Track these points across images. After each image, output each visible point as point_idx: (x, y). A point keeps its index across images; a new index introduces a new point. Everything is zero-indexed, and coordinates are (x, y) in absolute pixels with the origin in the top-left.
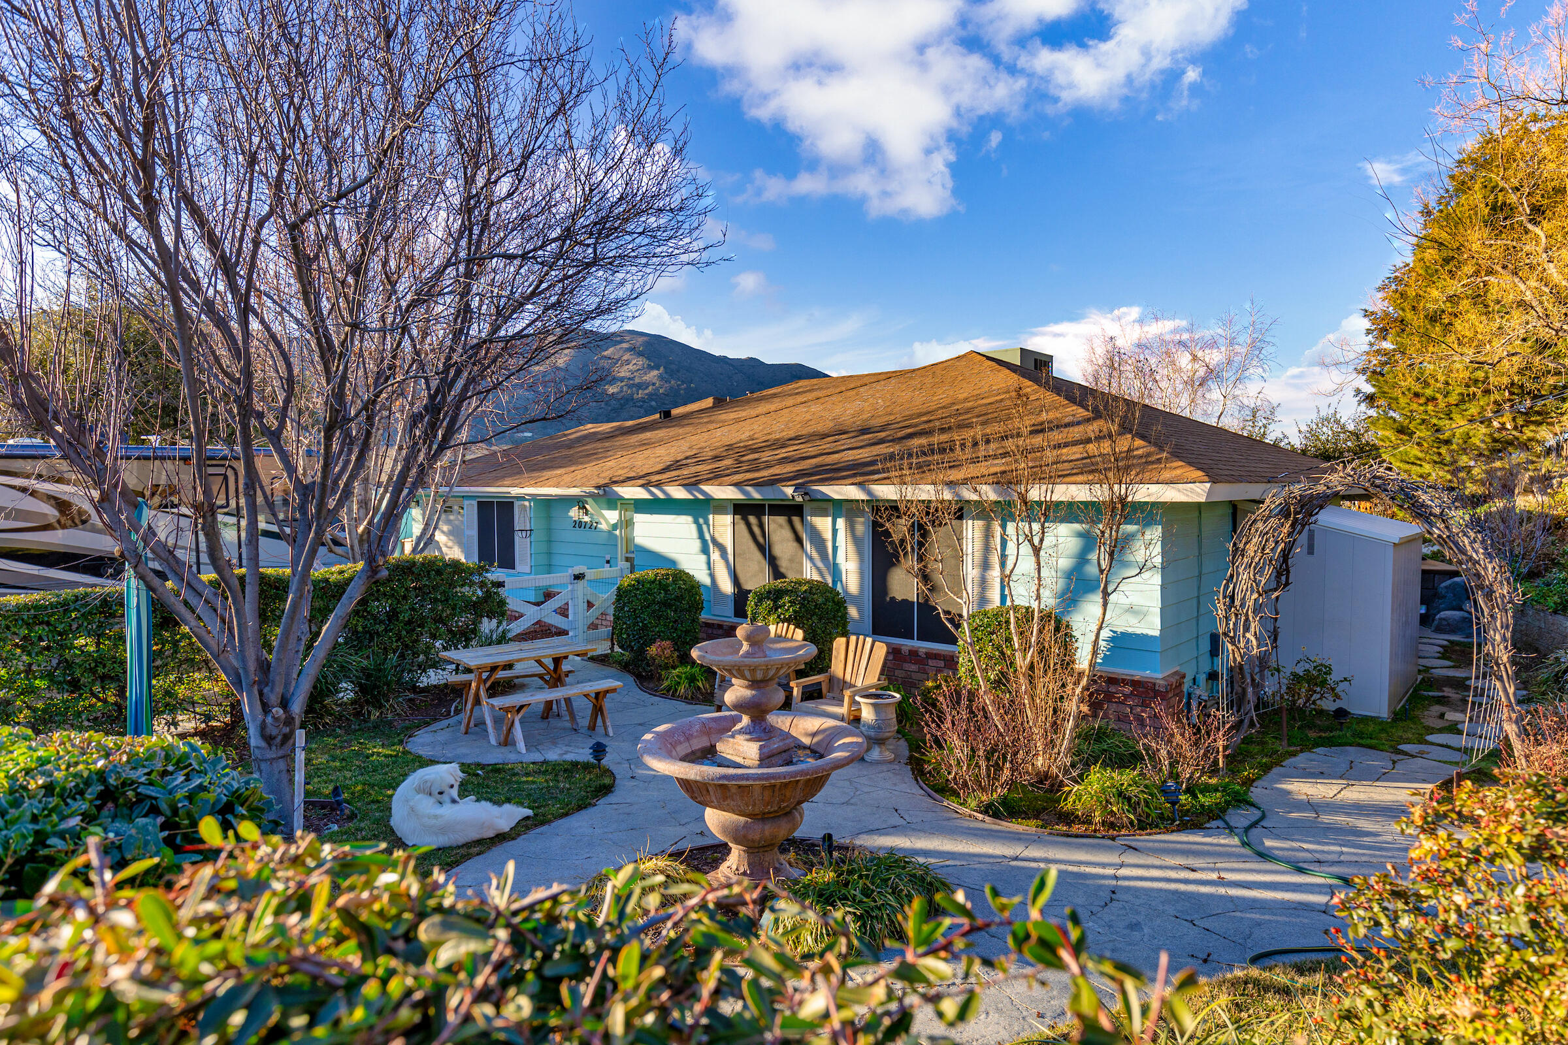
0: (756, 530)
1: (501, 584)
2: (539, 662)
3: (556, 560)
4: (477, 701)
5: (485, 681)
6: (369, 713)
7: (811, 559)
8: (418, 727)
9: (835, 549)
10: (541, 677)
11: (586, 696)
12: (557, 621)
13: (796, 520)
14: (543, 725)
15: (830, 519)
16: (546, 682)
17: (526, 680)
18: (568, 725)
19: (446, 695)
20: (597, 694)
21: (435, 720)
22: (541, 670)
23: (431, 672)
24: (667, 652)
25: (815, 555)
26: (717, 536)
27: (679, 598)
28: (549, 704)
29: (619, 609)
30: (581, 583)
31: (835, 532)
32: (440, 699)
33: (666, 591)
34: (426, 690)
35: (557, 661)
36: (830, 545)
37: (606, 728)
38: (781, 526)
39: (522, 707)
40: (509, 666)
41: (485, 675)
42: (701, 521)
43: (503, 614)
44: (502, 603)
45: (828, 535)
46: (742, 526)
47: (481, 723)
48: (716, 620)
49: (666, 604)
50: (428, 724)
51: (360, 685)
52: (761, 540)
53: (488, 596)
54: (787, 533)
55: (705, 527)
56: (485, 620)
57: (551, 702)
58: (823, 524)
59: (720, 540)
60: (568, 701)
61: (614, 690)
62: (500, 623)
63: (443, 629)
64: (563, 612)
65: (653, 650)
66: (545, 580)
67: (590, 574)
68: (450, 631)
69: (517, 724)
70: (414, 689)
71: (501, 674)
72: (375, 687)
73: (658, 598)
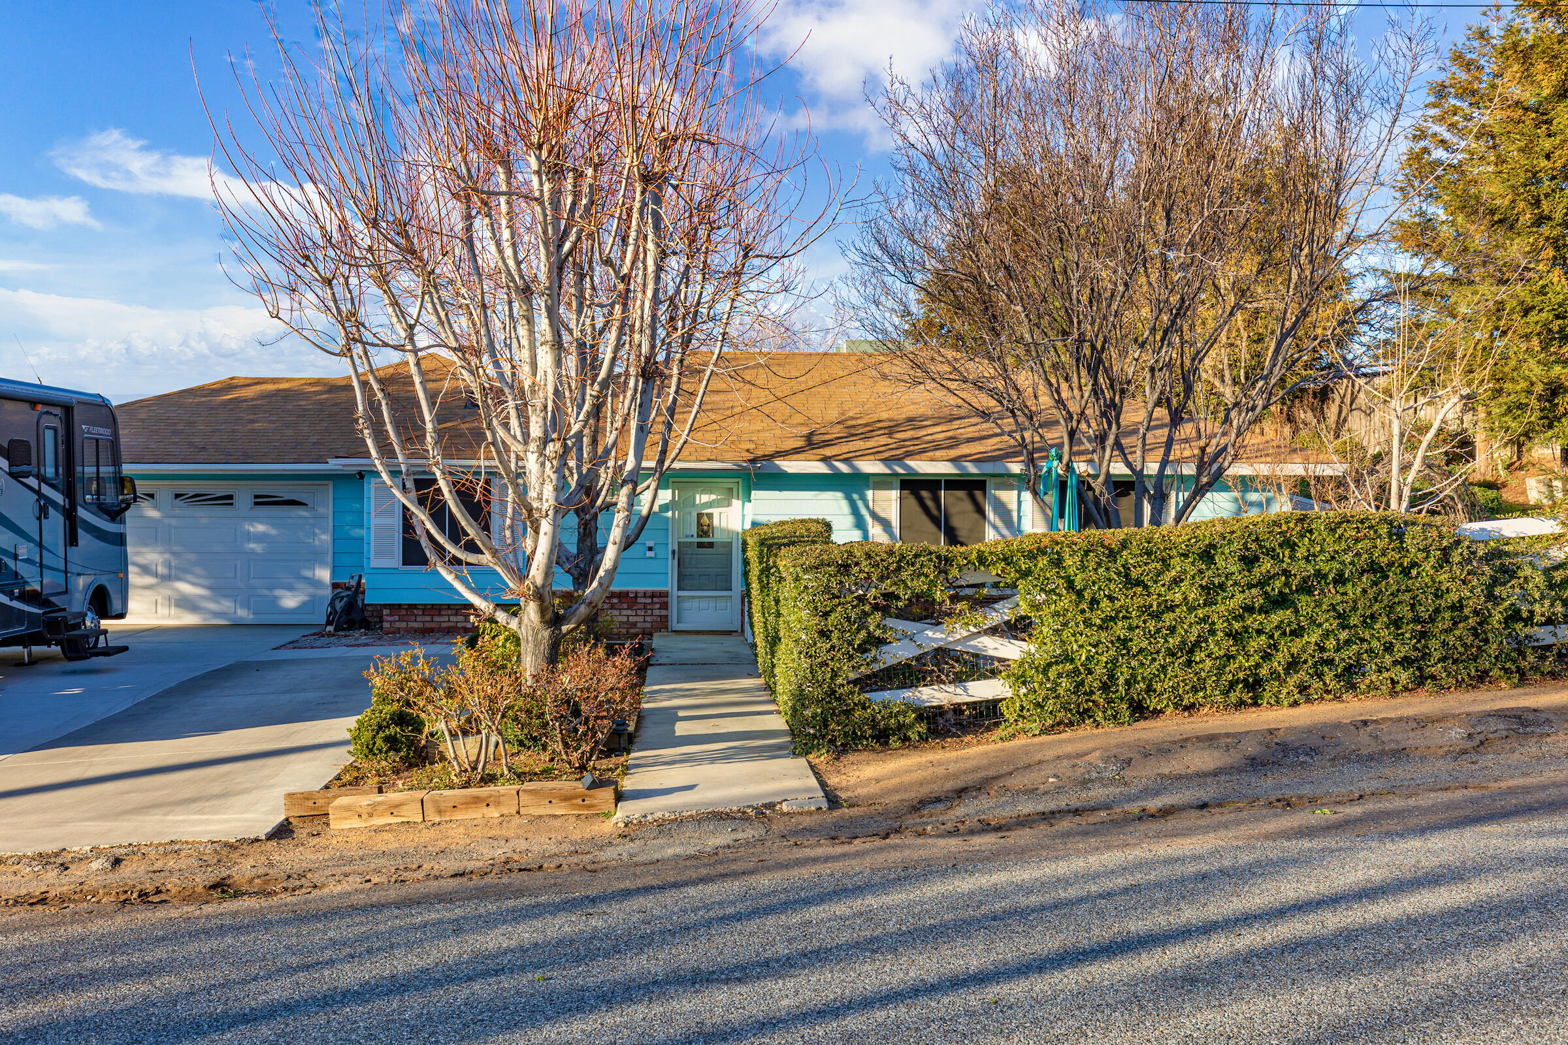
0: (930, 503)
7: (995, 527)
9: (1019, 517)
13: (978, 494)
15: (1016, 492)
25: (999, 523)
26: (878, 510)
31: (1019, 503)
36: (1015, 514)
38: (960, 499)
42: (855, 496)
45: (1013, 506)
46: (912, 501)
52: (935, 512)
54: (968, 506)
55: (860, 504)
58: (1009, 497)
59: (882, 515)
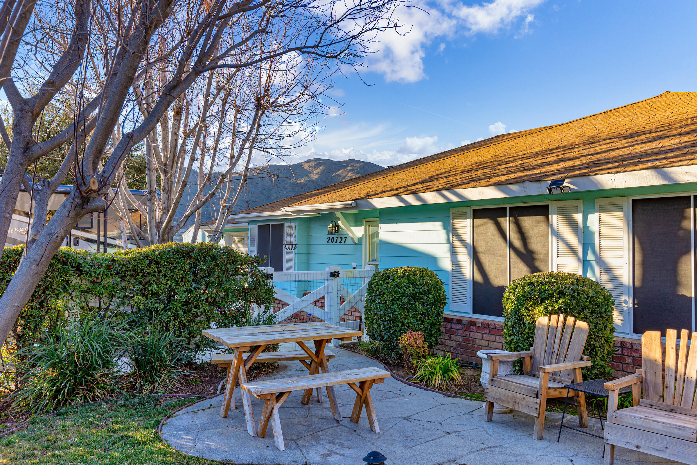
1: (269, 276)
2: (301, 344)
3: (314, 259)
4: (237, 383)
5: (245, 362)
6: (141, 387)
8: (181, 406)
10: (302, 360)
11: (351, 385)
12: (315, 311)
14: (302, 411)
16: (309, 366)
17: (288, 363)
18: (329, 413)
19: (216, 372)
20: (362, 384)
21: (201, 398)
22: (302, 354)
23: (206, 351)
24: (419, 342)
27: (426, 293)
28: (309, 392)
29: (371, 300)
30: (336, 279)
32: (211, 376)
33: (415, 285)
34: (201, 367)
35: (319, 344)
37: (371, 423)
39: (281, 395)
40: (272, 347)
41: (245, 356)
43: (270, 301)
44: (270, 291)
47: (239, 406)
48: (456, 316)
49: (414, 297)
50: (191, 403)
51: (136, 360)
53: (258, 284)
56: (254, 306)
57: (311, 390)
60: (330, 389)
61: (380, 380)
62: (267, 309)
63: (216, 312)
64: (320, 302)
65: (405, 339)
66: (305, 275)
67: (344, 271)
68: (224, 314)
69: (276, 413)
70: (189, 364)
71: (262, 356)
72: (149, 362)
73: (408, 292)
